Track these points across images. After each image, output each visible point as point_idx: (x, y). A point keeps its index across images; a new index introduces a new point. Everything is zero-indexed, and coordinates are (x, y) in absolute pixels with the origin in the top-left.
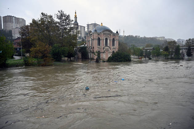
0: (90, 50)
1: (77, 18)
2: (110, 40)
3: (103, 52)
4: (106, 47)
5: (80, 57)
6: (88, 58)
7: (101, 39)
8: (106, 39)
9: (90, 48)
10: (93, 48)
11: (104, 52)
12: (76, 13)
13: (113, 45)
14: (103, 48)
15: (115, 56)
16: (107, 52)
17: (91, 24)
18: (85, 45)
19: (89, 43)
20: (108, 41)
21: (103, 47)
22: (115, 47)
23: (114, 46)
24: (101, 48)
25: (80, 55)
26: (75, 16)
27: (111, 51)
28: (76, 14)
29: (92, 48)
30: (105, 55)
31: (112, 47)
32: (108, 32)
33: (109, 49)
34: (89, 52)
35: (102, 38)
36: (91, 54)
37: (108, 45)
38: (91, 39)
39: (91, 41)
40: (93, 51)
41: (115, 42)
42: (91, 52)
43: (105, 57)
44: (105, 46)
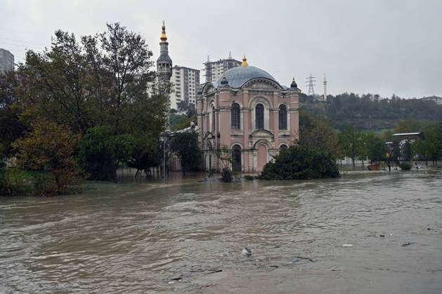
0: (209, 144)
1: (167, 44)
2: (271, 110)
3: (248, 150)
4: (258, 134)
5: (178, 166)
6: (204, 170)
7: (241, 106)
8: (260, 109)
9: (210, 136)
10: (219, 136)
11: (252, 150)
12: (164, 29)
13: (283, 125)
14: (251, 137)
15: (286, 162)
16: (262, 150)
17: (218, 63)
18: (193, 127)
19: (205, 120)
20: (266, 113)
21: (250, 133)
22: (287, 134)
23: (286, 128)
24: (243, 136)
25: (176, 159)
26: (162, 39)
27: (276, 145)
28: (164, 33)
29: (213, 137)
30: (255, 159)
31: (278, 133)
32: (265, 86)
33: (270, 140)
34: (206, 148)
35: (247, 105)
36: (210, 157)
37: (266, 127)
38: (210, 110)
39: (211, 115)
40: (219, 145)
41: (288, 115)
42: (211, 149)
43: (255, 166)
44: (254, 129)
